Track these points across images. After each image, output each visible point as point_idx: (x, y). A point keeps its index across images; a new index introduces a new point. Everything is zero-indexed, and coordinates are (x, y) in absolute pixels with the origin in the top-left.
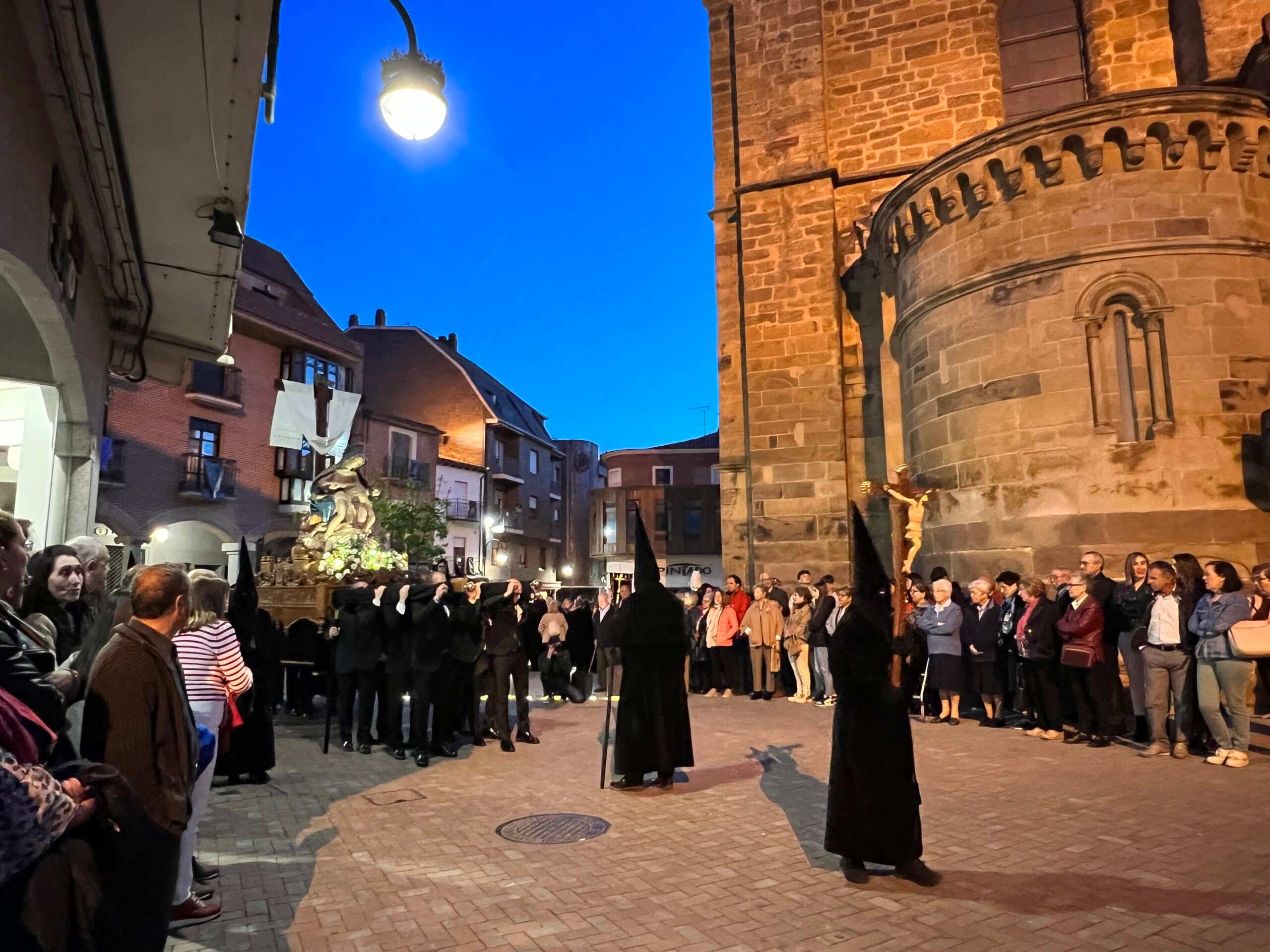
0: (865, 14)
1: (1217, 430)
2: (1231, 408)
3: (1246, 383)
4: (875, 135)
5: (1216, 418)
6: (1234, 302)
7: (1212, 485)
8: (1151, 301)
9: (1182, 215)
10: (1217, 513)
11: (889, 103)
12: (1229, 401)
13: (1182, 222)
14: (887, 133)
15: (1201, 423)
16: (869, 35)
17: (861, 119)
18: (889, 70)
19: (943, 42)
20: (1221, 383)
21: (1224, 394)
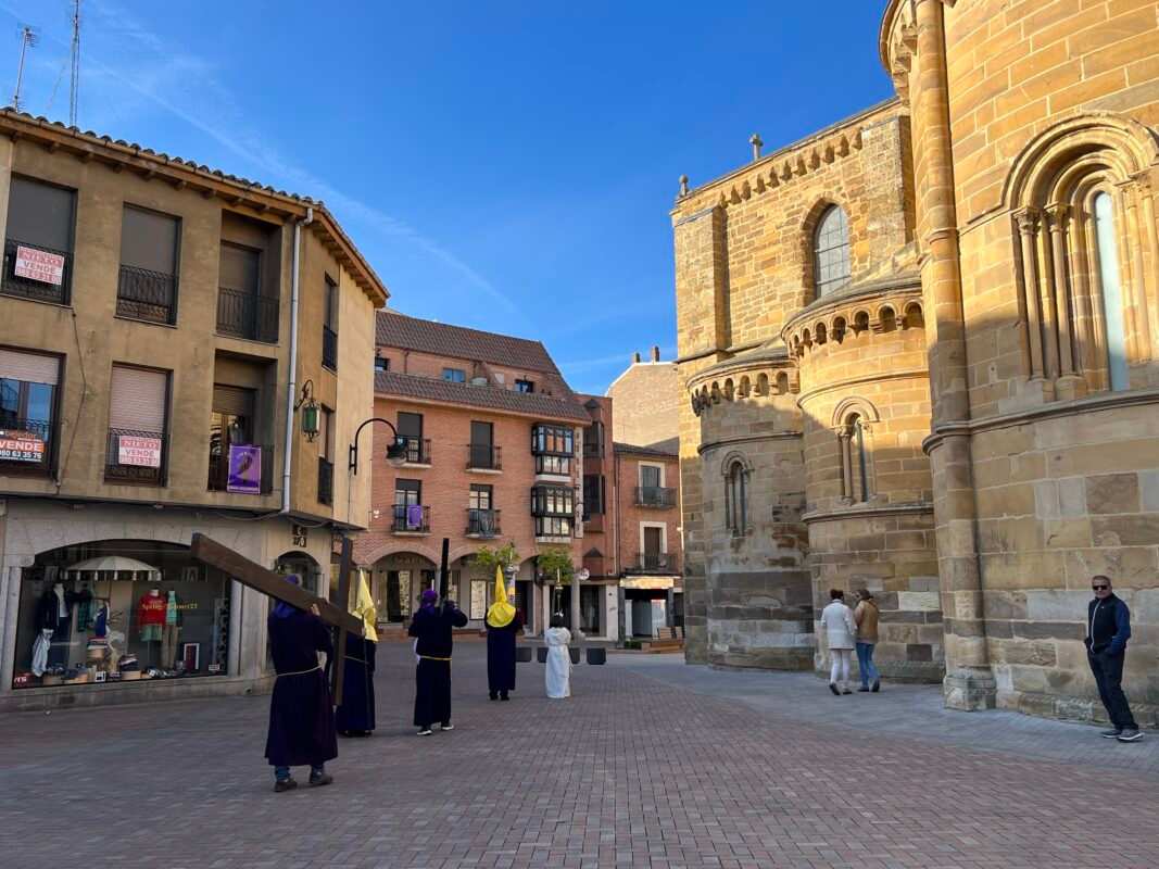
0: (740, 241)
1: (770, 532)
2: (777, 520)
3: (787, 507)
4: (746, 321)
5: (770, 526)
6: (784, 463)
7: (766, 560)
8: (746, 466)
9: (762, 420)
10: (768, 573)
11: (754, 299)
12: (777, 516)
13: (761, 424)
14: (752, 318)
15: (763, 528)
16: (743, 253)
17: (740, 310)
18: (754, 277)
19: (779, 257)
20: (774, 508)
21: (775, 513)
